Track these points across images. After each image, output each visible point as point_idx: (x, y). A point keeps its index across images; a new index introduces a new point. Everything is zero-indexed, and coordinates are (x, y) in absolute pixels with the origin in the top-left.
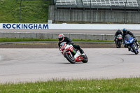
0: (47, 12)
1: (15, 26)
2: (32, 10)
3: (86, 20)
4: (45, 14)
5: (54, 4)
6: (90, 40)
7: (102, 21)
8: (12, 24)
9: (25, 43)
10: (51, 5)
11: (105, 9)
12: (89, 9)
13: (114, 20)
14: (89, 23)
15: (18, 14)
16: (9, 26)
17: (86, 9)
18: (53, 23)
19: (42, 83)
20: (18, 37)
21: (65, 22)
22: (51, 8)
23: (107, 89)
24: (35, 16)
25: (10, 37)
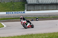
0: (24, 6)
2: (18, 6)
3: (40, 9)
4: (23, 7)
5: (27, 3)
6: (42, 17)
7: (47, 9)
8: (10, 12)
9: (16, 20)
10: (26, 3)
11: (48, 4)
12: (41, 4)
13: (52, 9)
14: (42, 10)
15: (12, 8)
17: (40, 4)
18: (27, 11)
19: (23, 36)
20: (12, 17)
21: (32, 10)
22: (26, 5)
23: (51, 37)
24: (19, 8)
25: (9, 17)
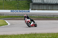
1: (16, 11)
2: (23, 5)
3: (45, 9)
4: (28, 6)
7: (52, 9)
9: (20, 18)
13: (57, 9)
15: (17, 6)
16: (13, 11)
17: (45, 4)
19: (27, 34)
20: (17, 16)
22: (31, 4)
23: (54, 37)
24: (24, 7)
